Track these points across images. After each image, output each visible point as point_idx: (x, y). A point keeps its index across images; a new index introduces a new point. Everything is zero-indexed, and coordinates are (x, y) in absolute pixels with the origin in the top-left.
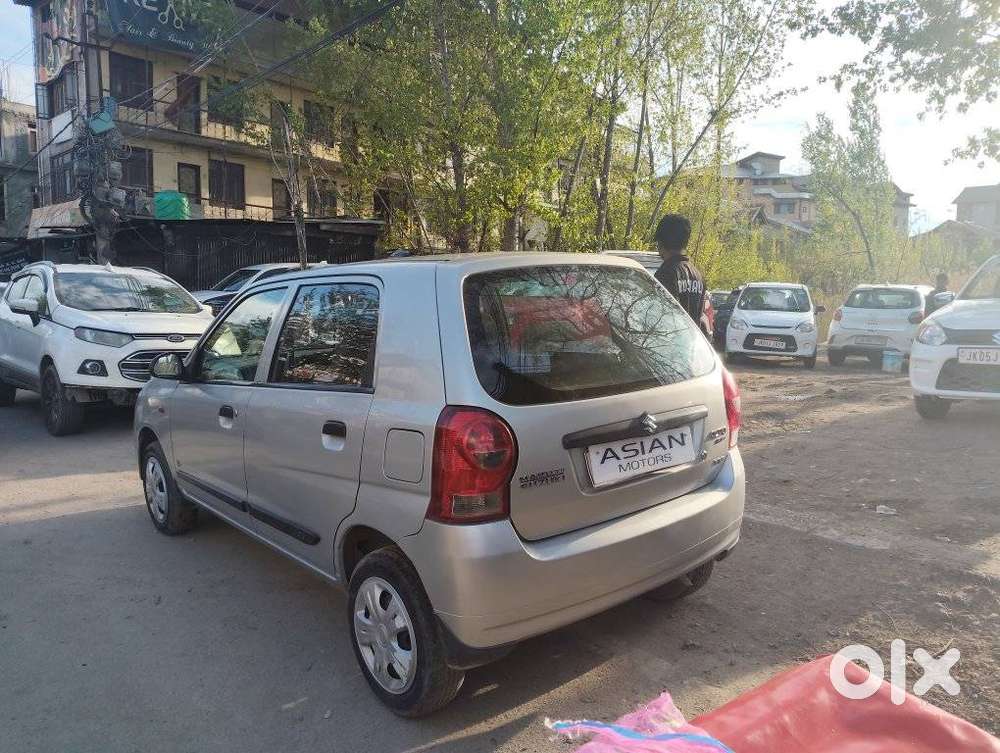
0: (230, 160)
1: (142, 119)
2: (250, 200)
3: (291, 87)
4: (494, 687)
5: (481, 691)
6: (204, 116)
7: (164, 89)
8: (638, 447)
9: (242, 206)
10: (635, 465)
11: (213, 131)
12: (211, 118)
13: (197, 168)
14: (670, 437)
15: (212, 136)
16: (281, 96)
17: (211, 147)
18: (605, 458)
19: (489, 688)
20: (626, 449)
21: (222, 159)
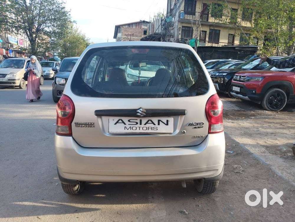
0: (216, 29)
1: (191, 18)
2: (220, 41)
3: (239, 4)
4: (103, 196)
5: (98, 195)
6: (210, 15)
7: (199, 8)
8: (138, 121)
9: (218, 42)
10: (134, 128)
11: (212, 20)
12: (212, 16)
13: (206, 32)
14: (159, 121)
15: (211, 22)
16: (235, 7)
17: (211, 25)
18: (117, 122)
19: (101, 195)
20: (131, 121)
21: (213, 29)
